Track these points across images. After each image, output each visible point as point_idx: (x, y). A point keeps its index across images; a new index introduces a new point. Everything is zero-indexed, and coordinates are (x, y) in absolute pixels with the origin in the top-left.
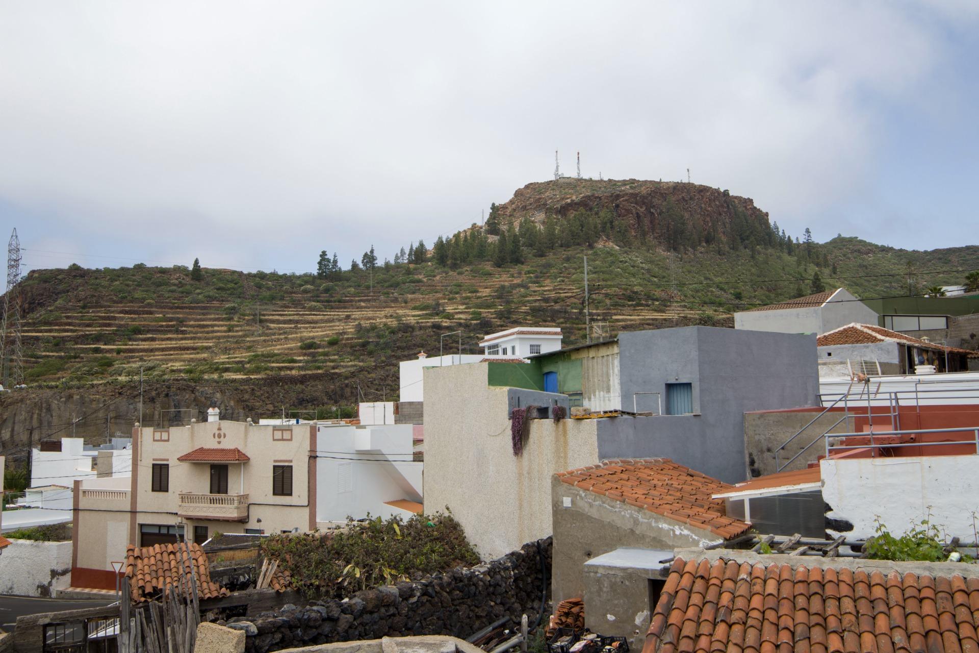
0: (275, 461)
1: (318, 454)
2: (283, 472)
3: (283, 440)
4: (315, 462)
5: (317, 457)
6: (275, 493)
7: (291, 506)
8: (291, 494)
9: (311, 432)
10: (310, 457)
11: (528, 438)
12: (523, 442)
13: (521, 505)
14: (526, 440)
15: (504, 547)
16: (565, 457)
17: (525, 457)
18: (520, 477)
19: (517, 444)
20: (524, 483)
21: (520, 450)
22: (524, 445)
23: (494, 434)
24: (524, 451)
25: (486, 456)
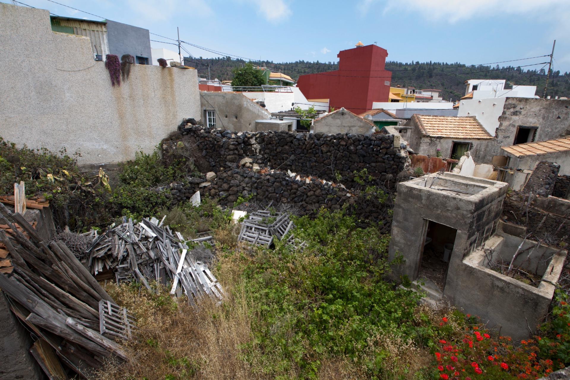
11: (128, 75)
12: (121, 78)
13: (122, 116)
14: (126, 76)
15: (99, 145)
16: (172, 87)
17: (125, 87)
18: (119, 99)
19: (117, 78)
20: (125, 103)
21: (119, 83)
22: (124, 80)
23: (70, 70)
24: (122, 83)
25: (56, 86)
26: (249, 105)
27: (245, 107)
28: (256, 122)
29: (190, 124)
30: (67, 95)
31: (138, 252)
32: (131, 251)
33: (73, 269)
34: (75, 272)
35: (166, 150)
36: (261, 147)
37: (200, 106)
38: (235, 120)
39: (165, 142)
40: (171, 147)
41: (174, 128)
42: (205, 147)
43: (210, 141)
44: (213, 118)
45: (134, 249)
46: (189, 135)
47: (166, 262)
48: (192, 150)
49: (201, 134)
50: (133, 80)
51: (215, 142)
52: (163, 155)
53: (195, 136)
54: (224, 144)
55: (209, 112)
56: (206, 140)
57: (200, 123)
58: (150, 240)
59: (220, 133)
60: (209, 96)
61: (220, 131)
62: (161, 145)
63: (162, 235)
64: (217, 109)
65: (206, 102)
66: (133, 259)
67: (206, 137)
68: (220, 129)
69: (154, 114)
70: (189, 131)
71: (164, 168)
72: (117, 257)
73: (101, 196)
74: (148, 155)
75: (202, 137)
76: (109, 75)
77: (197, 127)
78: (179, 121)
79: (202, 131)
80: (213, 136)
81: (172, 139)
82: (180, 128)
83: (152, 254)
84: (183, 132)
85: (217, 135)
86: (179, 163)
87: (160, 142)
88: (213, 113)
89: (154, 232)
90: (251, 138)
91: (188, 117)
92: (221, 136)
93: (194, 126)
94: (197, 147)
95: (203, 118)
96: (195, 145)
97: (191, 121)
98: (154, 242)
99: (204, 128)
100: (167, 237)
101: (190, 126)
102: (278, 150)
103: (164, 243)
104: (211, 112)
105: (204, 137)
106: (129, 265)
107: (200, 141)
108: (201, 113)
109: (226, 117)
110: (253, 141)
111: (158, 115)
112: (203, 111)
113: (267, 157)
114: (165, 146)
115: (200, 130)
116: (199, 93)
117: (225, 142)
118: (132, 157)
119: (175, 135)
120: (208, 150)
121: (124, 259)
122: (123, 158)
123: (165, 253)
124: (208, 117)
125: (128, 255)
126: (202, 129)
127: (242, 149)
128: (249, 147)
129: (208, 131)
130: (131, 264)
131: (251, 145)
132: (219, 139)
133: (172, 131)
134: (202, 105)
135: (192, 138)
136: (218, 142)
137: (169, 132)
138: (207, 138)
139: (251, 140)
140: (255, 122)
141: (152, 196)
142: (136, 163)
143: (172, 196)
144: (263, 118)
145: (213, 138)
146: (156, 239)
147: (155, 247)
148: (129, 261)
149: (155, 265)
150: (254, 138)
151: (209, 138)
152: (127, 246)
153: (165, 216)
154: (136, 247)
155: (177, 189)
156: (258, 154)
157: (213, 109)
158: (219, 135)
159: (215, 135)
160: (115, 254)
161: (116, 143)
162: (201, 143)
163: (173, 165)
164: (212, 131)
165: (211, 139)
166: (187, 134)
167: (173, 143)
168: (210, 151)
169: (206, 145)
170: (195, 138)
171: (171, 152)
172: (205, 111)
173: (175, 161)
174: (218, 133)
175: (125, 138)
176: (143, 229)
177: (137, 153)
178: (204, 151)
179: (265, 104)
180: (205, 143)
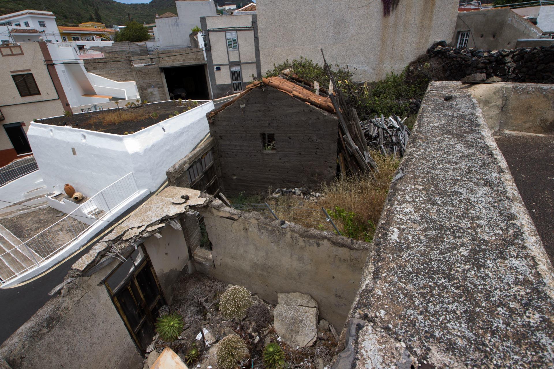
0: (12, 72)
1: (54, 62)
2: (24, 79)
3: (13, 55)
4: (54, 68)
5: (54, 64)
6: (22, 95)
7: (42, 101)
8: (39, 93)
9: (41, 47)
10: (48, 65)
11: (397, 5)
12: (391, 8)
13: (383, 42)
14: (395, 6)
15: (363, 67)
16: (432, 12)
17: (392, 16)
18: (384, 28)
19: (389, 9)
20: (389, 31)
21: (389, 12)
22: (393, 10)
23: (357, 7)
24: (391, 13)
25: (346, 21)
26: (514, 21)
27: (509, 24)
28: (518, 41)
29: (440, 46)
30: (352, 27)
31: (385, 135)
32: (381, 133)
33: (357, 128)
34: (357, 130)
35: (412, 72)
36: (517, 65)
37: (454, 28)
38: (492, 39)
39: (412, 64)
40: (417, 69)
41: (423, 51)
42: (450, 68)
43: (458, 61)
44: (466, 40)
45: (383, 133)
46: (436, 57)
47: (403, 146)
48: (437, 71)
49: (450, 54)
50: (400, 9)
51: (463, 62)
52: (408, 76)
53: (443, 57)
54: (472, 62)
55: (462, 34)
56: (454, 61)
57: (450, 45)
58: (395, 130)
59: (470, 53)
60: (467, 16)
61: (471, 50)
62: (408, 67)
63: (403, 129)
64: (472, 30)
65: (462, 23)
66: (381, 139)
67: (455, 57)
68: (471, 49)
69: (409, 38)
70: (439, 52)
71: (408, 86)
72: (371, 136)
73: (362, 101)
74: (396, 75)
75: (450, 58)
76: (382, 7)
77: (447, 49)
78: (429, 45)
79: (451, 52)
80: (462, 56)
81: (419, 62)
82: (429, 51)
83: (394, 139)
84: (432, 54)
85: (468, 54)
86: (421, 82)
87: (408, 65)
88: (467, 34)
89: (398, 125)
90: (508, 55)
91: (438, 40)
92: (471, 56)
93: (444, 48)
94: (441, 68)
95: (455, 40)
96: (441, 66)
97: (442, 43)
98: (397, 132)
99: (454, 49)
100: (406, 130)
101: (440, 48)
102: (539, 68)
103: (403, 134)
104: (464, 34)
105: (452, 58)
106: (378, 142)
107: (447, 62)
108: (454, 35)
109: (482, 37)
110: (508, 59)
111: (413, 39)
112: (456, 33)
113: (522, 77)
114: (411, 68)
115: (450, 51)
116: (457, 14)
117: (474, 60)
118: (383, 77)
119: (424, 57)
120: (452, 71)
121: (375, 138)
122: (376, 78)
123: (403, 140)
124: (460, 39)
125: (378, 137)
126: (452, 50)
127: (492, 68)
128: (503, 66)
129: (457, 52)
130: (379, 142)
131: (505, 63)
132: (468, 58)
133: (421, 54)
134: (457, 26)
135: (440, 60)
136: (466, 61)
137: (418, 55)
138: (455, 59)
139: (506, 58)
140: (516, 41)
141: (394, 107)
142: (386, 82)
143: (409, 109)
144: (529, 36)
145: (461, 58)
146: (399, 130)
147: (397, 136)
148: (378, 140)
149: (394, 146)
150: (511, 56)
151: (457, 58)
152: (379, 130)
153: (406, 118)
154: (385, 132)
155: (415, 104)
156: (510, 74)
157: (469, 29)
158: (470, 55)
159: (465, 55)
160: (371, 133)
161: (374, 65)
162: (447, 64)
163: (415, 84)
164: (463, 51)
165: (459, 59)
166: (434, 57)
167: (420, 65)
168: (455, 71)
169: (451, 66)
170: (442, 59)
171: (416, 73)
172: (459, 32)
173: (418, 81)
174: (468, 53)
175: (381, 60)
176: (391, 121)
177: (387, 74)
178: (448, 72)
179: (538, 20)
180: (452, 64)
